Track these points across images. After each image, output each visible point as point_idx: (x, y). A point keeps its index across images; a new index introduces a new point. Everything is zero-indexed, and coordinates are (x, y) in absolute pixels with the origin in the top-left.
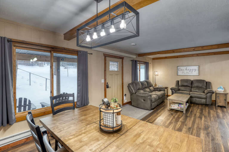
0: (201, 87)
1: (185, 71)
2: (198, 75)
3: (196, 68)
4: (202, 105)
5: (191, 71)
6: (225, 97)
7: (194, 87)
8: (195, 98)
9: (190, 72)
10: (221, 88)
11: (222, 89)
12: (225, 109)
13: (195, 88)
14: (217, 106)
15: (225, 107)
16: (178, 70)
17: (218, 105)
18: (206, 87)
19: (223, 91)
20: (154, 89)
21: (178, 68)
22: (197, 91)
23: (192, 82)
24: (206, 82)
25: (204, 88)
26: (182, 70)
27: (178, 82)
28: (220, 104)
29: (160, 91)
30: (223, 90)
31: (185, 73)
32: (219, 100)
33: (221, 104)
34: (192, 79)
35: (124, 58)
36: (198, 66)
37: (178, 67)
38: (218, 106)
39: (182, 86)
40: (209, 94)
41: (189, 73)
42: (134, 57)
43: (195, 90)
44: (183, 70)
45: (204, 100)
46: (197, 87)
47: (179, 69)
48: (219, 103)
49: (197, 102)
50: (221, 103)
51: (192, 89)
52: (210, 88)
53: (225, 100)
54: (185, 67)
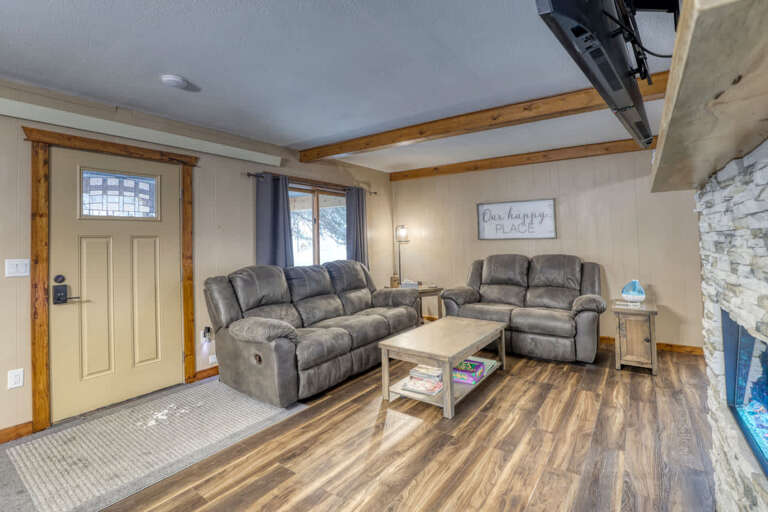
0: (563, 286)
1: (508, 223)
2: (553, 235)
3: (546, 207)
4: (559, 362)
5: (528, 221)
6: (646, 328)
7: (537, 286)
8: (531, 336)
9: (523, 223)
10: (634, 290)
11: (640, 292)
12: (646, 384)
13: (541, 291)
14: (618, 366)
15: (649, 371)
16: (481, 217)
17: (623, 363)
18: (581, 285)
19: (641, 303)
20: (374, 297)
21: (483, 209)
22: (546, 301)
23: (529, 266)
24: (582, 266)
25: (575, 289)
26: (493, 218)
27: (479, 265)
28: (629, 358)
29: (396, 305)
30: (642, 297)
31: (507, 230)
32: (624, 340)
33: (634, 358)
34: (531, 251)
35: (200, 163)
36: (552, 202)
37: (480, 208)
38: (623, 367)
39: (494, 282)
40: (586, 316)
41: (523, 229)
42: (272, 161)
43: (540, 296)
44: (500, 217)
45: (568, 342)
46: (548, 286)
47: (484, 214)
48: (627, 354)
49: (539, 352)
50: (632, 354)
51: (528, 295)
52: (597, 289)
53: (648, 340)
54: (507, 206)
